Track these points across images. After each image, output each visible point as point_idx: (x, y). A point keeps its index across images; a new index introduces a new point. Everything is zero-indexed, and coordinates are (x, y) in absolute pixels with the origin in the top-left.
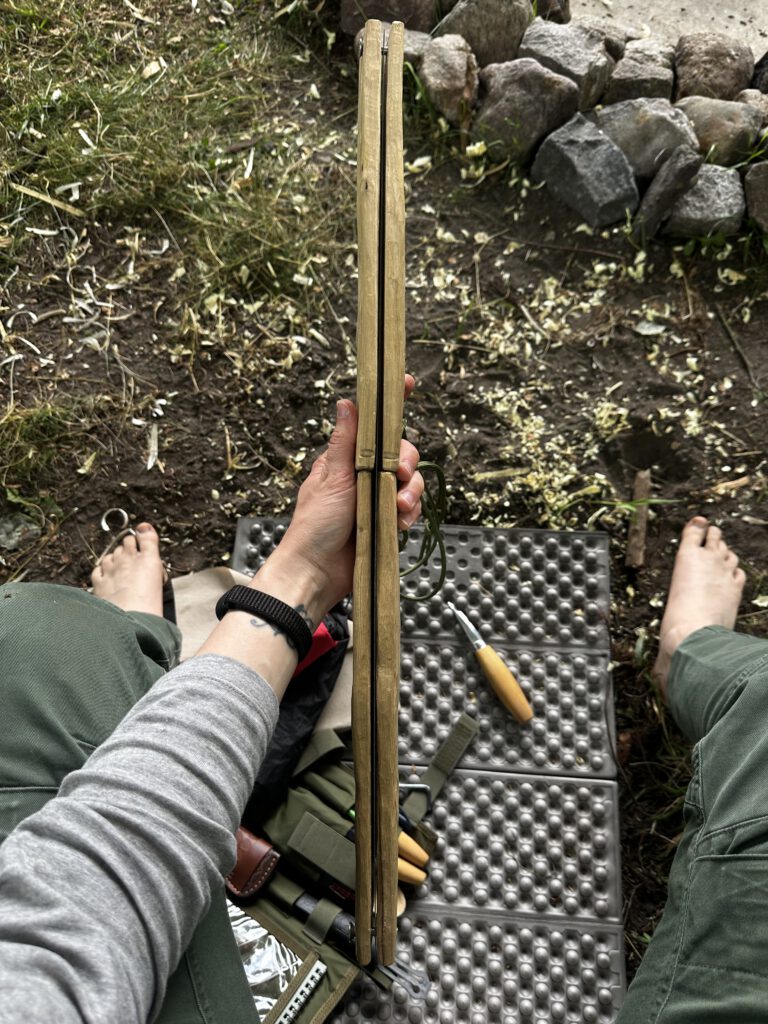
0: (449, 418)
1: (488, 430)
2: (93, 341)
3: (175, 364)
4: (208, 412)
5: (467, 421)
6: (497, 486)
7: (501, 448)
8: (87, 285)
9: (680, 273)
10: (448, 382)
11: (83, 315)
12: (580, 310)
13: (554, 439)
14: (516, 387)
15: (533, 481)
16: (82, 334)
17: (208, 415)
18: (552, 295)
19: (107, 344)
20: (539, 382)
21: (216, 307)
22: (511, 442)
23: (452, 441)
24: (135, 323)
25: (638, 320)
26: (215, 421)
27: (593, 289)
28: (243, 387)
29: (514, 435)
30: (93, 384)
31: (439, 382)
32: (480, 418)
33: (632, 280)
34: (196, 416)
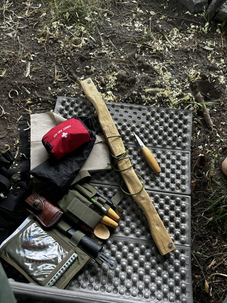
0: (137, 70)
1: (151, 75)
2: (10, 35)
3: (39, 43)
4: (49, 60)
5: (144, 71)
6: (153, 94)
7: (156, 81)
8: (10, 16)
9: (220, 32)
10: (138, 58)
11: (8, 26)
12: (185, 40)
13: (174, 80)
14: (162, 61)
15: (166, 93)
16: (6, 32)
17: (50, 61)
18: (175, 34)
19: (15, 35)
20: (170, 61)
21: (56, 26)
22: (159, 80)
23: (138, 77)
24: (26, 30)
25: (204, 45)
26: (52, 63)
27: (190, 34)
28: (63, 53)
29: (160, 78)
30: (8, 48)
31: (135, 57)
32: (149, 71)
33: (203, 32)
34: (45, 61)
